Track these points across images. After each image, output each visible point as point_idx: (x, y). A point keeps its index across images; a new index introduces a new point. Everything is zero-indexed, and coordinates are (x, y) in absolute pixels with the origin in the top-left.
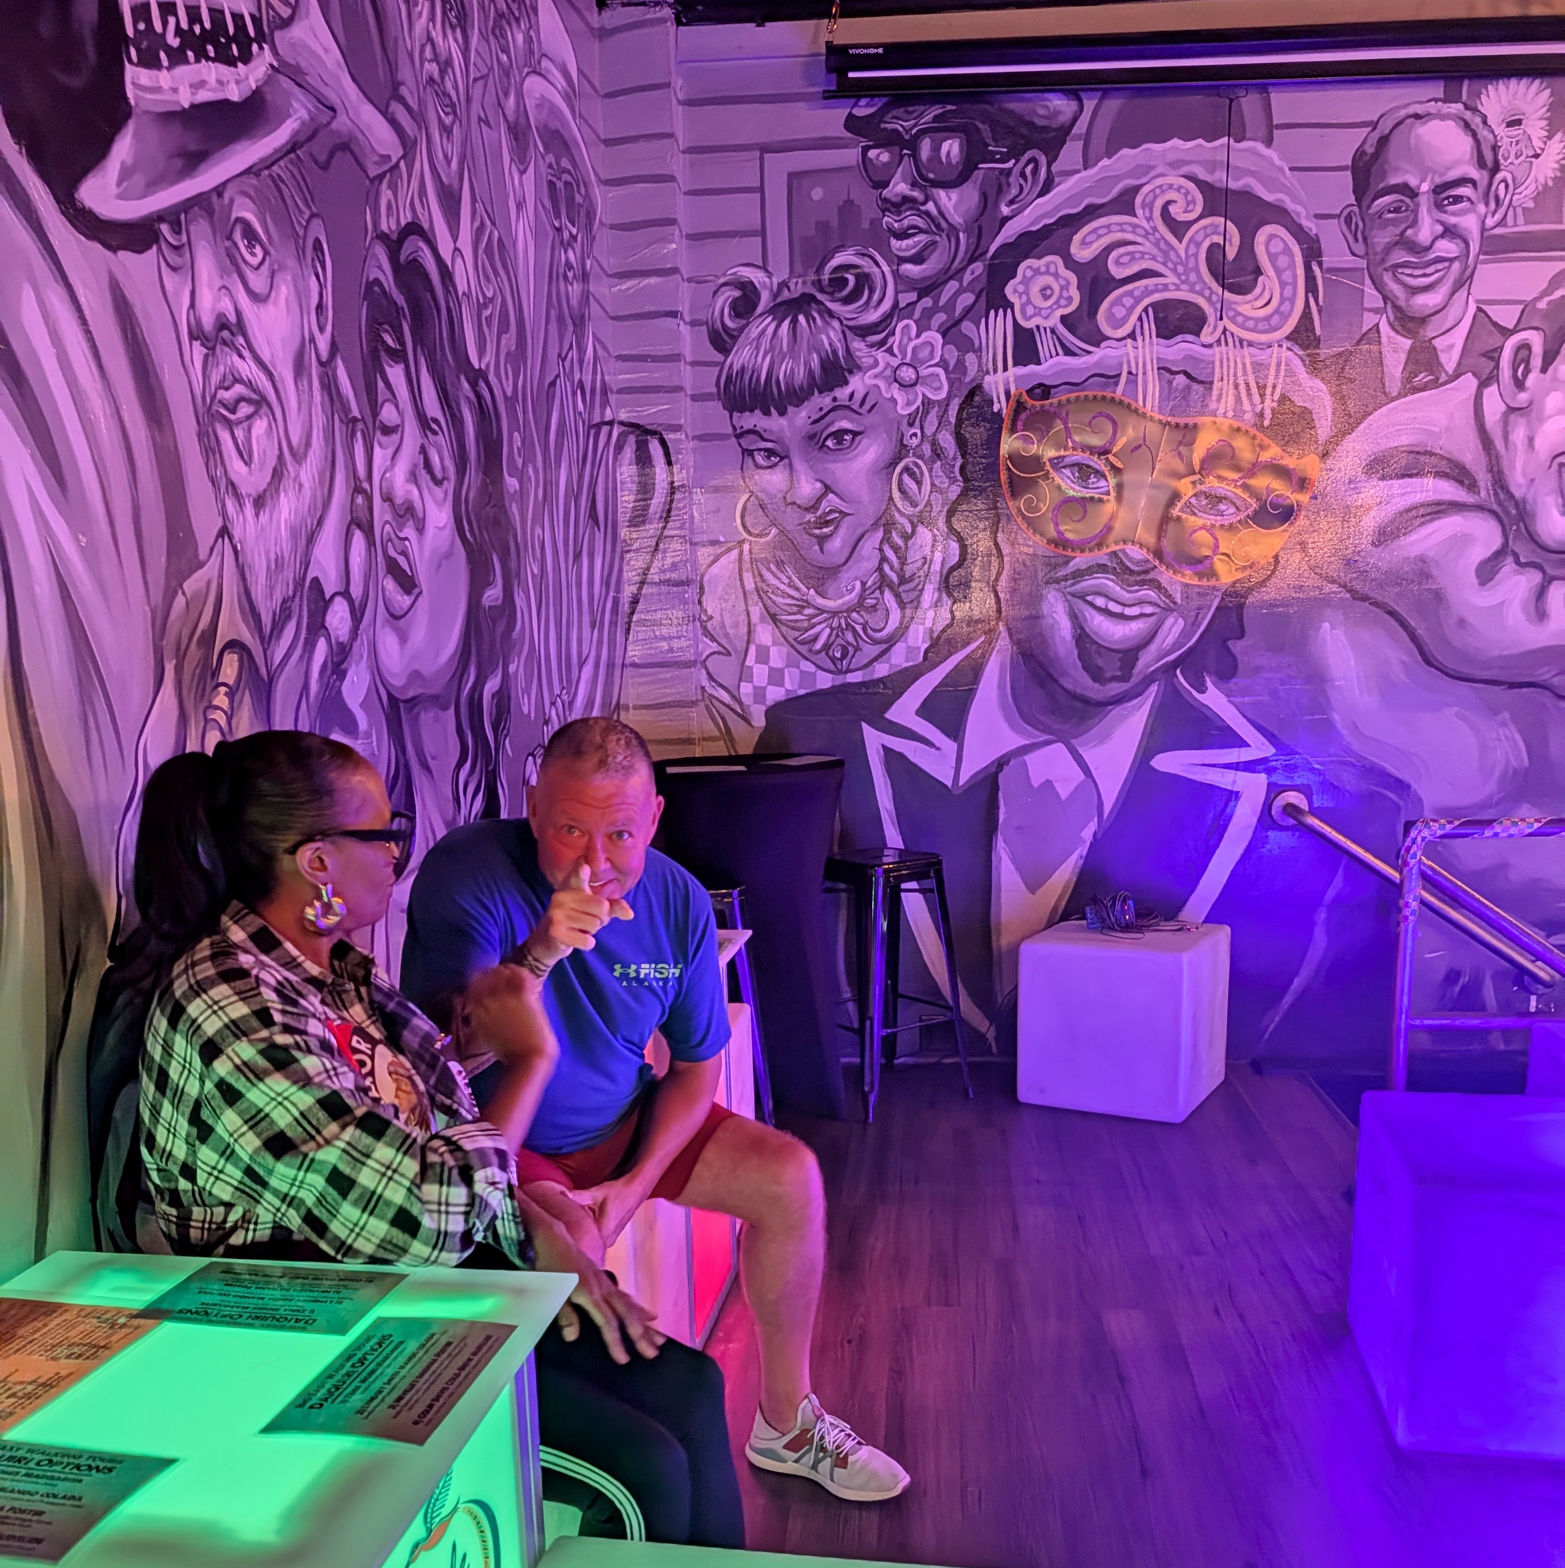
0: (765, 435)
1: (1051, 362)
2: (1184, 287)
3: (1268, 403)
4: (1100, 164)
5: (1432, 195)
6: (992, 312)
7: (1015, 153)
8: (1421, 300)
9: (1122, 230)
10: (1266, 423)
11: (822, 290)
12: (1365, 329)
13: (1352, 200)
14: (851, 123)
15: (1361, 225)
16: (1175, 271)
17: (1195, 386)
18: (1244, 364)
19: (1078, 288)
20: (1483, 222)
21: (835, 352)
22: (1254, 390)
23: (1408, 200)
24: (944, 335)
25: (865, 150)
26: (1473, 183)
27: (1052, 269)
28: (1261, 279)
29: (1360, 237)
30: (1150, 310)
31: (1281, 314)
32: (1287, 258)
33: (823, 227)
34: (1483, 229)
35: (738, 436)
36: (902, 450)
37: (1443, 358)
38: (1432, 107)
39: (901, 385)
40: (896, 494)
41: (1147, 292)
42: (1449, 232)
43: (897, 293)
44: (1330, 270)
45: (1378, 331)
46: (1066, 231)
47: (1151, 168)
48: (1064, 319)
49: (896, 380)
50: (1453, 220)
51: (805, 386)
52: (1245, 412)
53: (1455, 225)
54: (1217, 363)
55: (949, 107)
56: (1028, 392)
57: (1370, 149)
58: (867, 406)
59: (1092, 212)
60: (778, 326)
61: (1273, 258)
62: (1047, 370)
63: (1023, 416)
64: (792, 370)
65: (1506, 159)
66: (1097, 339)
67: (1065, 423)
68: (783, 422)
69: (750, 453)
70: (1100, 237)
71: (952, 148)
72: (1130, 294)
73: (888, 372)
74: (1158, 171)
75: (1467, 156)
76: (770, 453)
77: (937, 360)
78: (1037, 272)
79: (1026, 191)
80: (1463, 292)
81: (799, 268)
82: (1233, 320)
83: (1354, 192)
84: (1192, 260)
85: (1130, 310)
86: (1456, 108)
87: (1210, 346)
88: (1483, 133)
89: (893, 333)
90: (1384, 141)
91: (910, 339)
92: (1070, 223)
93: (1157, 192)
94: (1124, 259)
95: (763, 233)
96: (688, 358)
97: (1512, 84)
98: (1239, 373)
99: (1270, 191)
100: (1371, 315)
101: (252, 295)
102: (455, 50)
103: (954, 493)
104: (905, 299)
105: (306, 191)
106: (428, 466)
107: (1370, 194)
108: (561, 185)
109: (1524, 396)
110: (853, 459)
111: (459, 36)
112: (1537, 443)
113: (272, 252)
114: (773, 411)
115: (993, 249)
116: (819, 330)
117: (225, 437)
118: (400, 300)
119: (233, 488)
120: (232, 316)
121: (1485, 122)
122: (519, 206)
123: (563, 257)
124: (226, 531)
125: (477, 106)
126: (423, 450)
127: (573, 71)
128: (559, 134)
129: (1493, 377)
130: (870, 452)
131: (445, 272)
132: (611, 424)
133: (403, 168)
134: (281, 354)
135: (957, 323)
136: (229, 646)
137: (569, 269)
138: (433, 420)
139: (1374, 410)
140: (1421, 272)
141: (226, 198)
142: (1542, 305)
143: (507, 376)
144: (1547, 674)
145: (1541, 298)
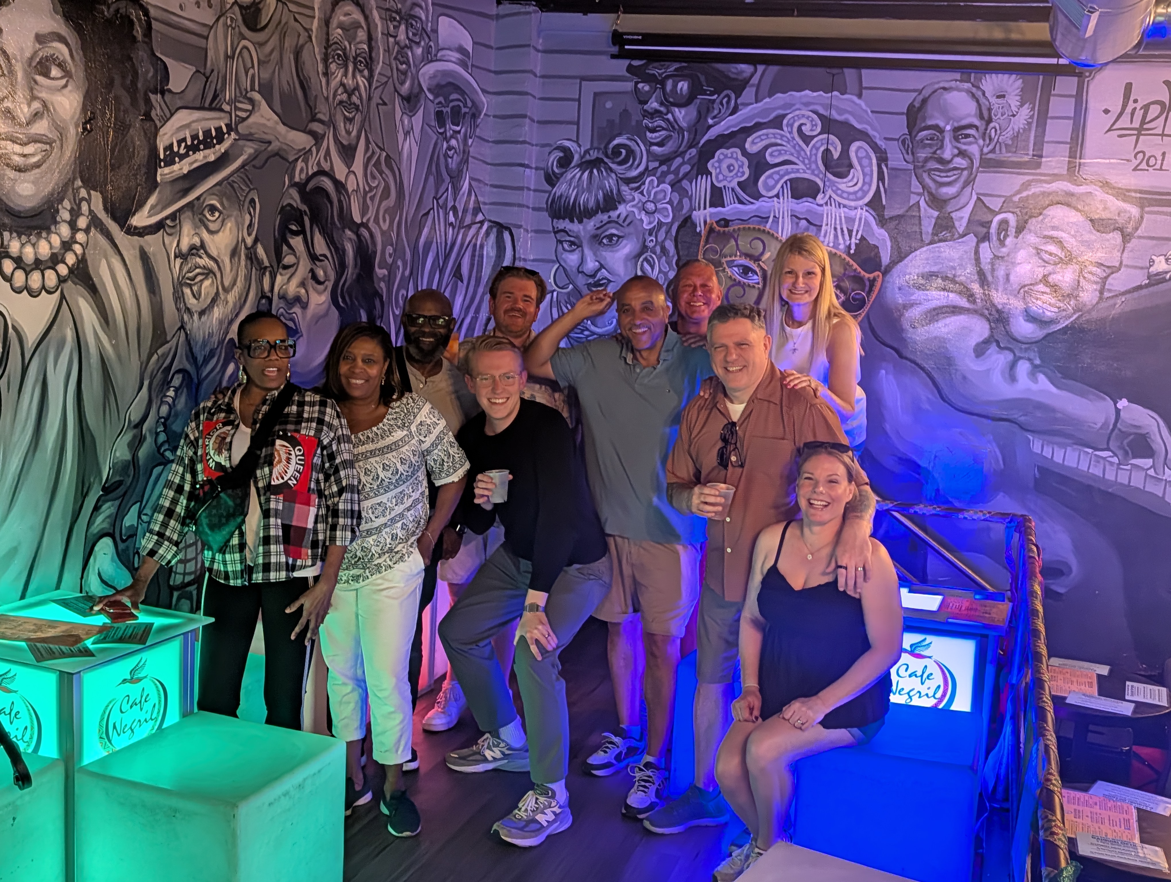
0: (570, 233)
1: (731, 206)
2: (808, 171)
3: (853, 240)
4: (765, 101)
5: (952, 133)
6: (700, 177)
7: (718, 92)
8: (944, 190)
9: (775, 138)
10: (852, 252)
11: (607, 156)
12: (911, 204)
13: (906, 131)
14: (630, 69)
15: (911, 146)
16: (803, 162)
17: (812, 227)
18: (840, 217)
19: (749, 167)
20: (982, 150)
21: (612, 191)
22: (846, 232)
23: (938, 134)
24: (672, 186)
25: (637, 83)
26: (977, 128)
27: (735, 156)
28: (852, 171)
29: (910, 152)
30: (788, 183)
31: (863, 191)
32: (867, 161)
33: (611, 123)
34: (982, 154)
35: (555, 233)
36: (644, 248)
37: (957, 224)
38: (953, 84)
39: (646, 212)
40: (640, 273)
41: (787, 173)
42: (962, 154)
43: (648, 161)
44: (893, 169)
45: (919, 205)
46: (743, 136)
47: (794, 105)
48: (739, 184)
49: (644, 210)
50: (964, 147)
51: (594, 208)
52: (840, 244)
53: (965, 151)
54: (825, 216)
55: (683, 64)
56: (717, 222)
57: (917, 105)
58: (627, 222)
59: (758, 126)
60: (582, 174)
61: (859, 160)
62: (729, 210)
63: (713, 235)
64: (588, 199)
65: (996, 116)
66: (758, 196)
67: (736, 241)
68: (581, 227)
69: (561, 242)
70: (762, 140)
71: (683, 86)
72: (777, 173)
73: (640, 205)
74: (797, 106)
75: (973, 112)
76: (572, 243)
77: (668, 200)
78: (726, 156)
79: (723, 111)
80: (969, 189)
81: (595, 145)
82: (835, 192)
83: (908, 127)
84: (814, 157)
85: (777, 182)
86: (967, 85)
87: (821, 205)
88: (982, 100)
89: (644, 183)
90: (924, 101)
91: (653, 188)
92: (747, 131)
93: (796, 118)
94: (776, 154)
95: (578, 123)
96: (532, 188)
97: (1000, 75)
98: (838, 222)
99: (860, 122)
100: (915, 196)
101: (211, 232)
102: (361, 81)
103: (672, 275)
104: (653, 165)
105: (248, 181)
106: (314, 277)
107: (917, 128)
108: (449, 109)
109: (1004, 250)
110: (617, 251)
111: (366, 72)
112: (1012, 278)
113: (224, 212)
114: (575, 220)
115: (702, 142)
116: (604, 179)
117: (187, 291)
118: (304, 208)
119: (188, 310)
120: (198, 244)
121: (984, 94)
122: (407, 134)
123: (445, 145)
124: (182, 327)
125: (376, 100)
126: (312, 271)
127: (469, 46)
128: (450, 84)
129: (986, 237)
130: (627, 248)
131: (339, 186)
132: (482, 223)
133: (314, 149)
134: (223, 251)
135: (680, 181)
136: (178, 371)
137: (450, 150)
138: (321, 255)
139: (916, 250)
140: (945, 174)
141: (202, 199)
142: (1016, 199)
143: (384, 220)
144: (1016, 415)
145: (1015, 195)
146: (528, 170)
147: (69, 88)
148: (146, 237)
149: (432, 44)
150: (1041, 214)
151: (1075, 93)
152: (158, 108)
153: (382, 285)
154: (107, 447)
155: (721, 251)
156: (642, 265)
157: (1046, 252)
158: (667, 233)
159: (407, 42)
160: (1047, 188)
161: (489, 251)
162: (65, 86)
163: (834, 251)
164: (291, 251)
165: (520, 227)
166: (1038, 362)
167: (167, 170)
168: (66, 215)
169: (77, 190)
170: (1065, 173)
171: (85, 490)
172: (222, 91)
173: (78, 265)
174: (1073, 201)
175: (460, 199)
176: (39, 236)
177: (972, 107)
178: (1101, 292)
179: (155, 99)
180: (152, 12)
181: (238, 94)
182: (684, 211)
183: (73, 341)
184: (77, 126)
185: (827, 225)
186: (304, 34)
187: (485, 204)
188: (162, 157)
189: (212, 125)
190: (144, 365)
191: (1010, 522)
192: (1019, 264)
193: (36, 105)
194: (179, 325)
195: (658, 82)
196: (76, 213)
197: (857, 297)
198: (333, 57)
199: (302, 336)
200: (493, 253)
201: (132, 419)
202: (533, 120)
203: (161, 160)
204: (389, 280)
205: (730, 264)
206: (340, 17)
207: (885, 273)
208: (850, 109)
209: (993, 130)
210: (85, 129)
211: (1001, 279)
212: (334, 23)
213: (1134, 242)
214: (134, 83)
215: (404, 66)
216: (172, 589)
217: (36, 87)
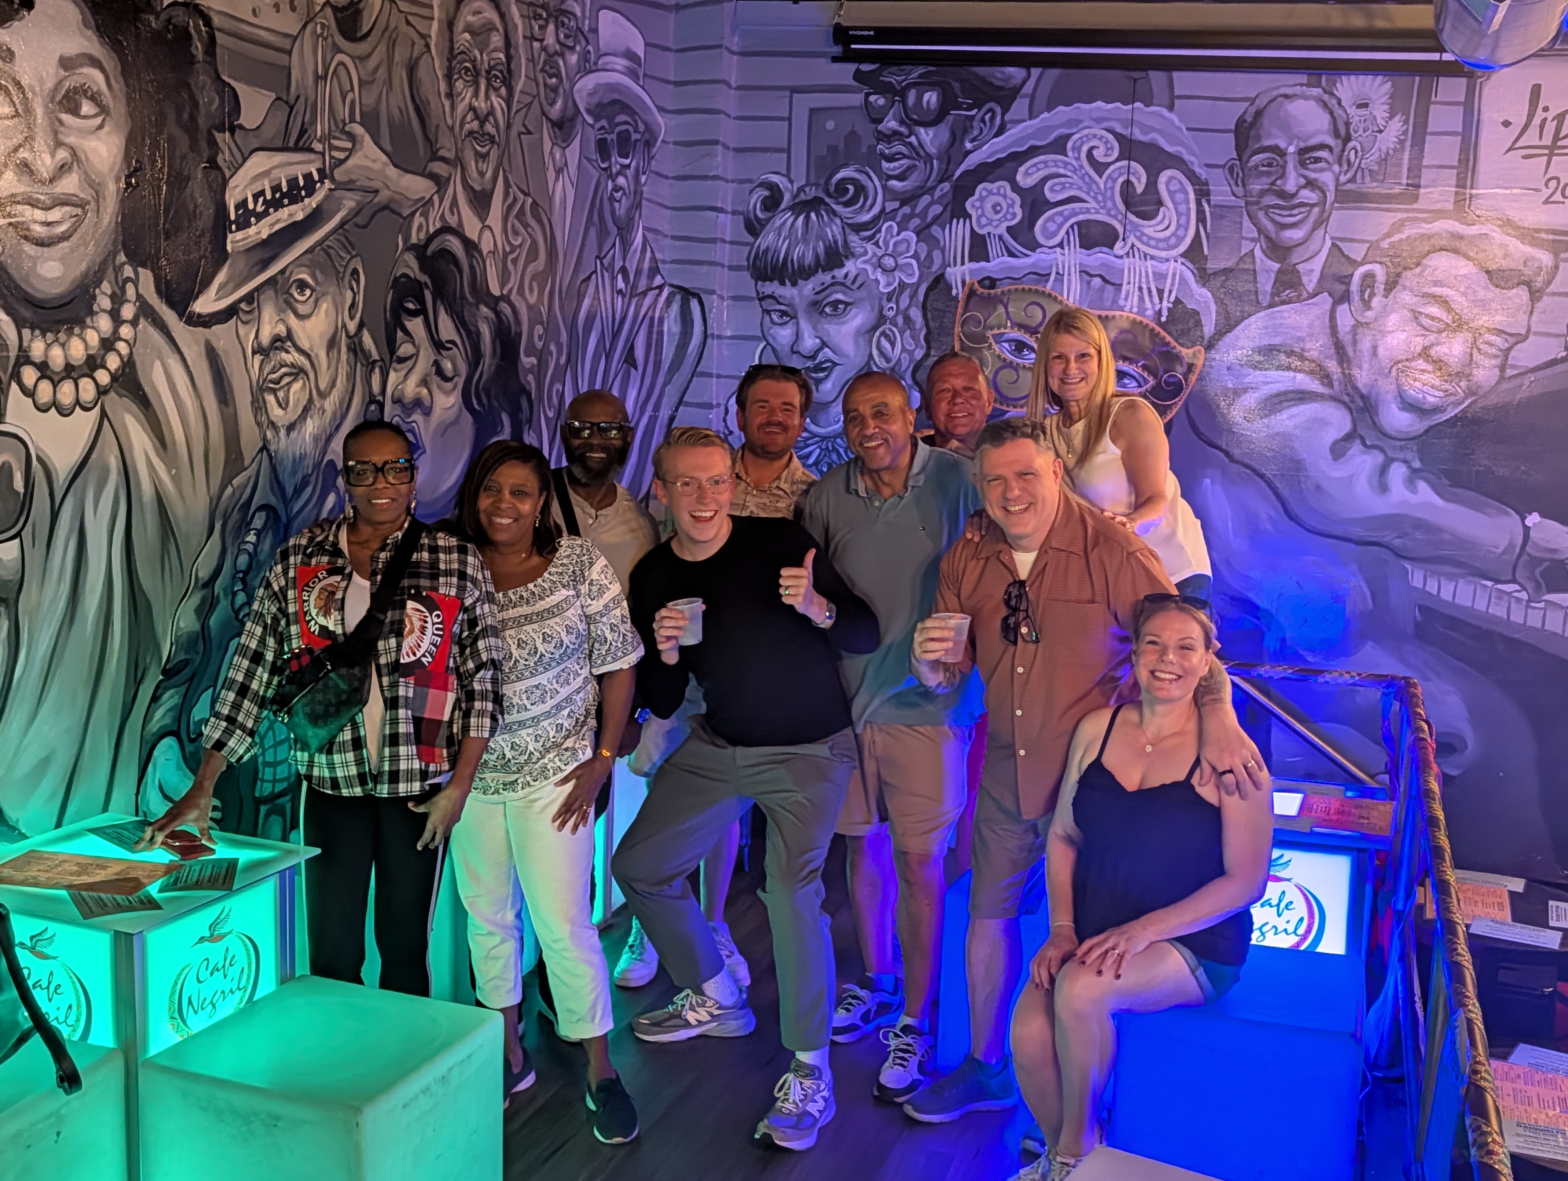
0: (780, 300)
1: (998, 260)
2: (1101, 211)
3: (1165, 303)
4: (1042, 116)
5: (1297, 157)
6: (955, 220)
7: (978, 105)
8: (1288, 234)
9: (1057, 166)
10: (1163, 319)
11: (829, 195)
12: (1242, 254)
13: (1235, 155)
14: (858, 76)
15: (1241, 175)
16: (1095, 198)
17: (1109, 287)
18: (1147, 272)
19: (1021, 206)
20: (1337, 179)
21: (836, 242)
22: (1155, 292)
23: (1278, 158)
24: (918, 234)
25: (867, 95)
26: (1330, 149)
27: (1002, 191)
28: (1162, 209)
29: (1240, 183)
30: (1076, 227)
31: (1177, 237)
32: (1182, 196)
33: (833, 149)
34: (1337, 185)
35: (761, 299)
36: (882, 319)
37: (1305, 280)
38: (1298, 90)
39: (883, 270)
40: (875, 352)
41: (1075, 214)
42: (1310, 184)
43: (884, 201)
44: (1215, 206)
45: (1253, 255)
46: (1014, 164)
47: (1081, 121)
48: (1009, 229)
49: (880, 266)
50: (1313, 175)
51: (813, 264)
52: (1146, 310)
53: (1315, 180)
54: (1126, 271)
55: (931, 68)
56: (979, 282)
57: (1249, 119)
58: (857, 284)
59: (1033, 151)
60: (796, 219)
61: (1172, 194)
62: (996, 266)
63: (974, 299)
64: (804, 253)
65: (1356, 132)
66: (1034, 246)
67: (1006, 308)
68: (795, 291)
70: (1039, 170)
71: (931, 98)
72: (1060, 214)
73: (874, 260)
74: (1086, 124)
75: (1326, 128)
76: (784, 313)
77: (912, 253)
78: (990, 192)
79: (985, 133)
80: (1320, 232)
81: (813, 180)
82: (1139, 239)
83: (1237, 150)
84: (1110, 191)
85: (1060, 227)
86: (1316, 91)
87: (1121, 257)
88: (1338, 112)
89: (879, 231)
90: (1259, 114)
91: (892, 236)
92: (1018, 158)
93: (1085, 139)
94: (1058, 188)
95: (788, 151)
96: (728, 239)
97: (1361, 77)
98: (1144, 280)
99: (1171, 144)
100: (1248, 242)
101: (300, 317)
102: (497, 102)
103: (919, 354)
104: (890, 206)
105: (349, 245)
106: (440, 372)
107: (1249, 152)
108: (614, 136)
109: (1370, 314)
110: (844, 323)
111: (503, 91)
112: (1381, 351)
113: (318, 288)
114: (787, 282)
115: (958, 173)
116: (826, 225)
117: (270, 399)
118: (424, 278)
119: (273, 425)
120: (284, 333)
121: (1339, 103)
122: (559, 171)
123: (610, 185)
124: (264, 448)
125: (517, 127)
126: (436, 363)
127: (639, 49)
128: (614, 102)
129: (1345, 298)
130: (858, 319)
131: (470, 246)
132: (660, 288)
133: (436, 197)
134: (318, 342)
135: (929, 226)
136: (260, 508)
137: (617, 192)
138: (448, 342)
139: (1249, 316)
140: (1287, 213)
141: (287, 273)
142: (1385, 244)
143: (531, 290)
144: (1388, 537)
145: (1383, 239)
146: (721, 215)
147: (107, 128)
148: (213, 328)
149: (590, 48)
150: (1418, 264)
151: (1463, 100)
152: (227, 152)
153: (530, 378)
154: (168, 616)
155: (985, 321)
156: (879, 341)
157: (1427, 316)
158: (912, 297)
159: (558, 47)
160: (1426, 229)
161: (671, 326)
162: (101, 127)
163: (1139, 318)
164: (407, 338)
165: (713, 292)
166: (1417, 464)
167: (239, 235)
168: (105, 302)
169: (118, 269)
170: (1451, 208)
171: (139, 675)
172: (311, 124)
173: (123, 370)
174: (1462, 246)
175: (631, 259)
176: (70, 333)
177: (1324, 120)
178: (1502, 368)
179: (223, 138)
180: (216, 20)
181: (333, 128)
182: (934, 269)
183: (119, 474)
184: (118, 180)
185: (1129, 283)
186: (420, 43)
187: (664, 262)
188: (233, 217)
189: (299, 172)
190: (214, 502)
191: (1387, 687)
192: (1390, 332)
193: (62, 154)
194: (261, 445)
195: (895, 93)
196: (118, 299)
197: (1171, 380)
198: (459, 72)
199: (425, 452)
200: (676, 329)
201: (200, 575)
202: (727, 148)
203: (231, 222)
204: (539, 371)
205: (998, 338)
206: (467, 17)
207: (1209, 347)
208: (1158, 127)
209: (1353, 152)
210: (128, 184)
211: (1366, 354)
212: (460, 26)
213: (1545, 302)
214: (193, 118)
215: (554, 80)
216: (258, 802)
217: (62, 129)
